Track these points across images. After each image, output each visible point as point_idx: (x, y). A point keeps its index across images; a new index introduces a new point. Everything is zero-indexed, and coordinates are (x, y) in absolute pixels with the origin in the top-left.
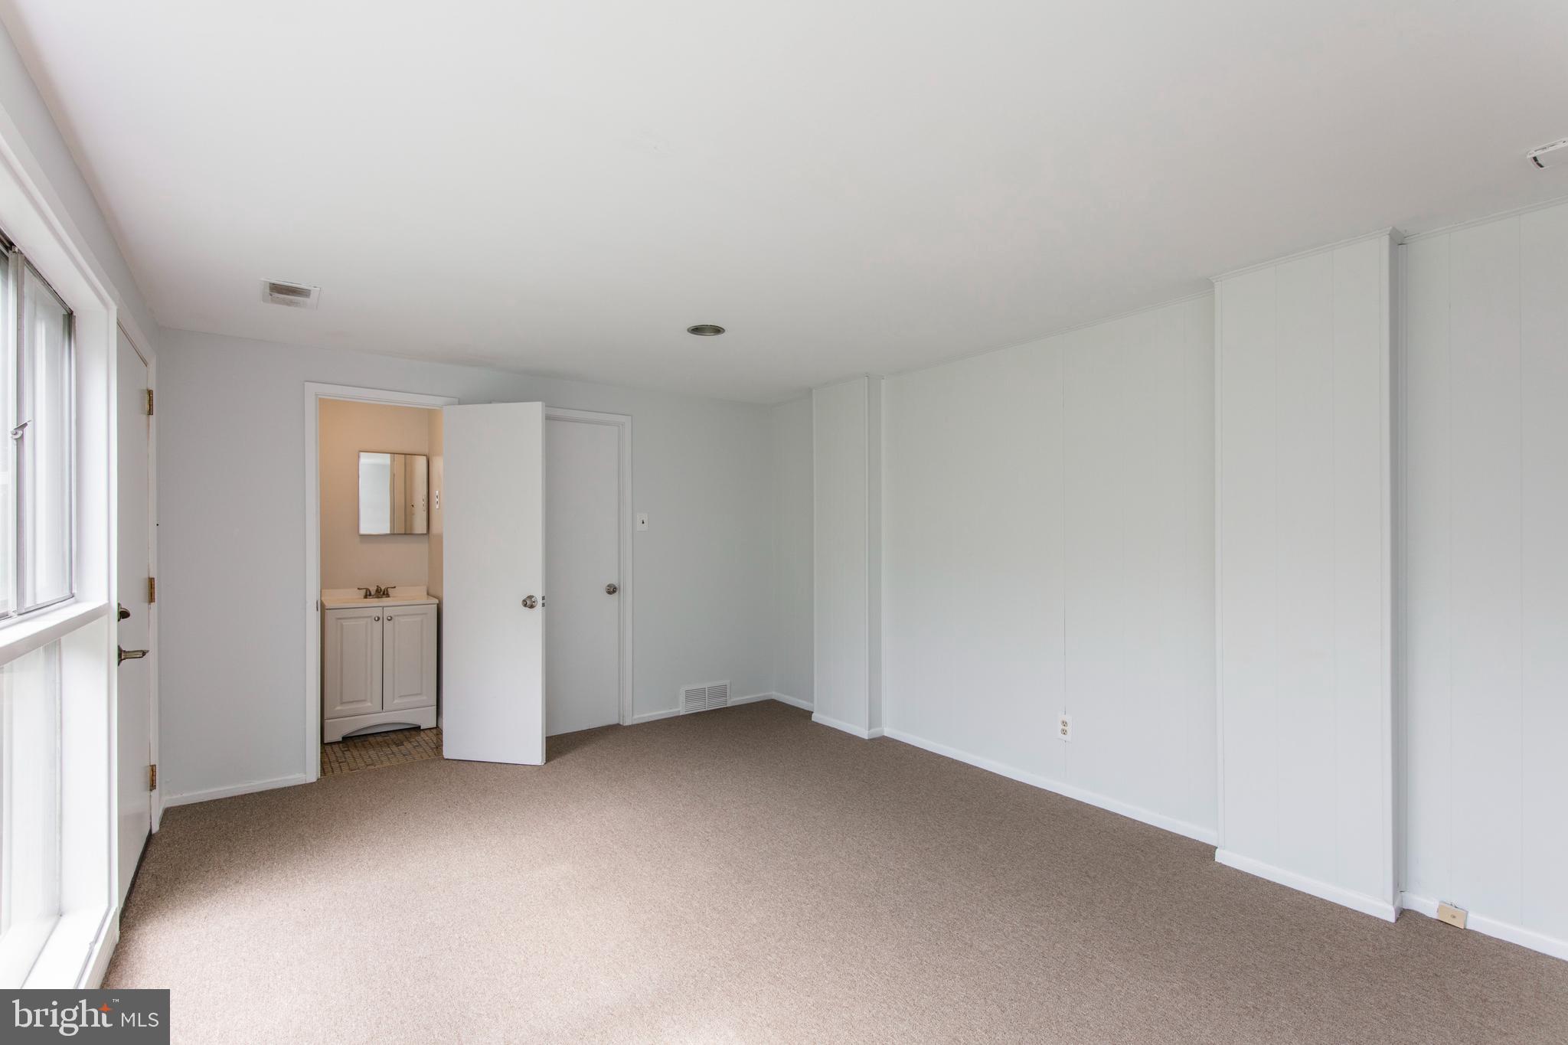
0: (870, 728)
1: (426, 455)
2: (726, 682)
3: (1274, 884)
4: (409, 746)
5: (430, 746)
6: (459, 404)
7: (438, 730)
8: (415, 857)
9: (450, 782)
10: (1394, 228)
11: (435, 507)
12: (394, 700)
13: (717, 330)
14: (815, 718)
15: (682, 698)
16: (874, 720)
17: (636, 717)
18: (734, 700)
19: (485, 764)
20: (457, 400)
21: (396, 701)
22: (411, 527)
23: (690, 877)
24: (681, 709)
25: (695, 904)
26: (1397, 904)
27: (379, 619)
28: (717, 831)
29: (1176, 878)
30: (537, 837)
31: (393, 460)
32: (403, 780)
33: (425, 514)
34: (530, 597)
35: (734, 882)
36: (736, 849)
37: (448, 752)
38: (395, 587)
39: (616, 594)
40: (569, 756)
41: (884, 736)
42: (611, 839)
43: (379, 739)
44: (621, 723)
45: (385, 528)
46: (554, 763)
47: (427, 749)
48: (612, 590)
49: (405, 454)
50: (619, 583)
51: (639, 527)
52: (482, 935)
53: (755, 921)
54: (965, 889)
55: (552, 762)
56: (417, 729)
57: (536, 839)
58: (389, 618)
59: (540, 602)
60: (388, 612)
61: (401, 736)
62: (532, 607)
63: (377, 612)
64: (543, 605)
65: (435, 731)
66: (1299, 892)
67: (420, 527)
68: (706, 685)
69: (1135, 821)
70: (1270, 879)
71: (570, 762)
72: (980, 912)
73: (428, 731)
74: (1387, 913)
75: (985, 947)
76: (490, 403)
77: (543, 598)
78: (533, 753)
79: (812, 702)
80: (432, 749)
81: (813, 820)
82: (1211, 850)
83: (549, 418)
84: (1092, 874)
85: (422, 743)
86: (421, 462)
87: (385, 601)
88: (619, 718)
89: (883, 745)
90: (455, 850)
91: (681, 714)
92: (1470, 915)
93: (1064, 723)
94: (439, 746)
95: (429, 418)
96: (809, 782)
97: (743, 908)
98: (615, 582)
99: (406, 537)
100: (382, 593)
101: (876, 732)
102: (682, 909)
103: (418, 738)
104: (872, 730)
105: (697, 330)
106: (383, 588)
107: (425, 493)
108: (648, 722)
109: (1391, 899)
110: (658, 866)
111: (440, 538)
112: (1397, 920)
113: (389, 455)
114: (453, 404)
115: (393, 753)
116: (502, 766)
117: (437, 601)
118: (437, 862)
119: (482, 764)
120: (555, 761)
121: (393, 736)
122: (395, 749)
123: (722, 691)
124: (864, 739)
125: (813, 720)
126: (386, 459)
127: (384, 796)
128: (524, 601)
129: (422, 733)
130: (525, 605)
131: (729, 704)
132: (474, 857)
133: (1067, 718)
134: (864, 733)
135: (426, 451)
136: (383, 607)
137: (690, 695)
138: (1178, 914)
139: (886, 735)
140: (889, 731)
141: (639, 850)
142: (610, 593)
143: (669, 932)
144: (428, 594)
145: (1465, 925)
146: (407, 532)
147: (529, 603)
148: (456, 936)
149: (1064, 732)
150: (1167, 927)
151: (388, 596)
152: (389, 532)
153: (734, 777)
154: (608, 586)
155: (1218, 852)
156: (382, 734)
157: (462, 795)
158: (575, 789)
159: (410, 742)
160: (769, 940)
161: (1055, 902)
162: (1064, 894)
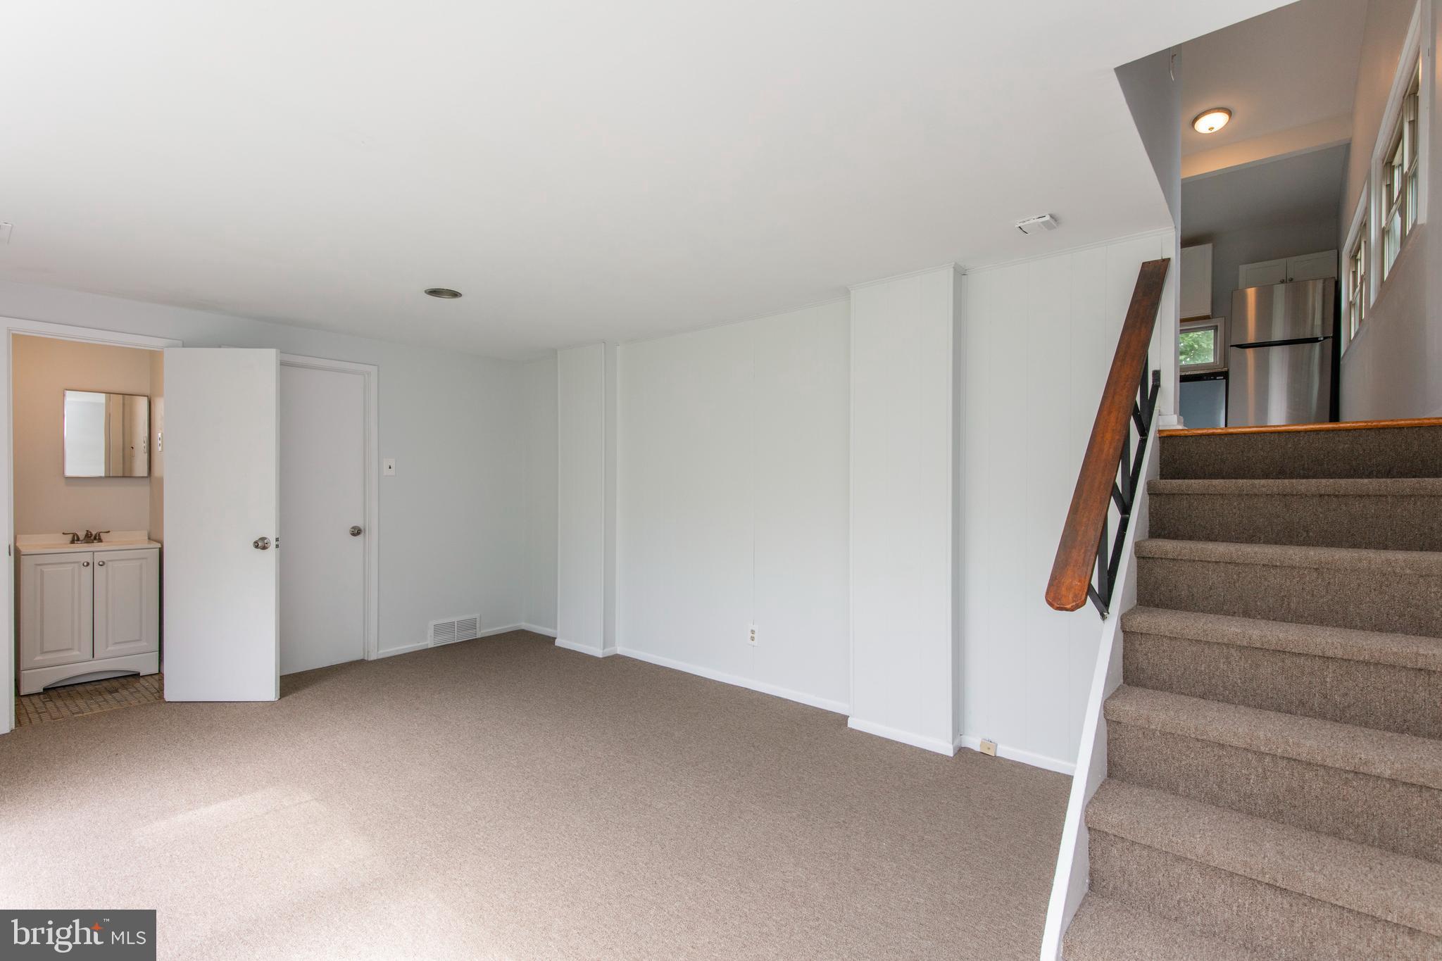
0: (604, 648)
1: (148, 396)
2: (476, 615)
3: (883, 738)
4: (125, 693)
5: (150, 691)
6: (184, 346)
7: (160, 674)
8: (126, 792)
9: (171, 723)
10: (956, 264)
11: (158, 448)
12: (107, 647)
13: (455, 294)
14: (558, 643)
15: (431, 632)
16: (607, 641)
17: (381, 651)
18: (483, 632)
19: (212, 704)
20: (180, 343)
21: (109, 648)
22: (131, 469)
23: (415, 782)
24: (430, 642)
25: (416, 802)
26: (957, 742)
27: (88, 564)
28: (448, 742)
29: (817, 741)
30: (263, 764)
31: (108, 401)
32: (115, 725)
33: (146, 456)
34: (263, 539)
35: (456, 782)
36: (463, 756)
37: (170, 695)
38: (109, 532)
39: (361, 535)
40: (306, 691)
41: (617, 654)
42: (342, 758)
43: (89, 687)
44: (366, 659)
45: (100, 471)
46: (290, 698)
47: (147, 694)
48: (356, 532)
49: (123, 394)
50: (365, 526)
51: (386, 471)
52: (196, 851)
53: (470, 809)
54: (656, 765)
55: (287, 698)
56: (136, 675)
57: (262, 765)
58: (101, 563)
59: (273, 543)
60: (99, 557)
61: (115, 684)
62: (264, 548)
63: (87, 557)
64: (277, 546)
65: (157, 677)
66: (897, 742)
67: (140, 468)
68: (455, 619)
69: (798, 704)
70: (881, 735)
71: (305, 697)
72: (663, 781)
73: (150, 677)
74: (949, 752)
75: (660, 805)
76: (220, 347)
77: (277, 540)
78: (267, 690)
79: (555, 628)
80: (152, 694)
81: (539, 726)
82: (845, 718)
83: (283, 364)
84: (756, 744)
85: (141, 689)
86: (142, 404)
87: (96, 546)
88: (364, 654)
89: (616, 660)
90: (172, 782)
91: (429, 647)
92: (998, 746)
93: (753, 632)
94: (161, 690)
95: (152, 359)
96: (542, 696)
97: (460, 801)
98: (360, 524)
99: (124, 479)
100: (92, 538)
101: (609, 652)
102: (403, 808)
103: (137, 685)
104: (606, 650)
105: (435, 292)
106: (94, 533)
107: (147, 435)
108: (394, 656)
109: (951, 740)
110: (385, 776)
111: (161, 481)
112: (954, 755)
113: (104, 394)
114: (177, 346)
115: (105, 700)
116: (232, 704)
117: (159, 545)
118: (151, 795)
119: (209, 704)
120: (291, 696)
121: (105, 684)
122: (108, 697)
123: (472, 624)
124: (598, 658)
125: (556, 644)
126: (101, 398)
127: (93, 741)
128: (256, 542)
129: (142, 681)
130: (257, 547)
131: (479, 636)
132: (193, 786)
133: (755, 628)
134: (598, 652)
135: (148, 392)
136: (94, 552)
137: (438, 629)
138: (810, 765)
139: (618, 653)
140: (621, 650)
141: (367, 765)
142: (354, 534)
143: (388, 827)
144: (149, 539)
145: (995, 754)
146: (126, 475)
147: (261, 544)
148: (168, 854)
149: (753, 639)
150: (800, 776)
151: (100, 540)
152: (103, 475)
153: (472, 697)
154: (353, 528)
155: (850, 720)
156: (92, 683)
157: (183, 733)
158: (308, 719)
159: (127, 689)
160: (480, 822)
161: (723, 767)
162: (732, 760)
